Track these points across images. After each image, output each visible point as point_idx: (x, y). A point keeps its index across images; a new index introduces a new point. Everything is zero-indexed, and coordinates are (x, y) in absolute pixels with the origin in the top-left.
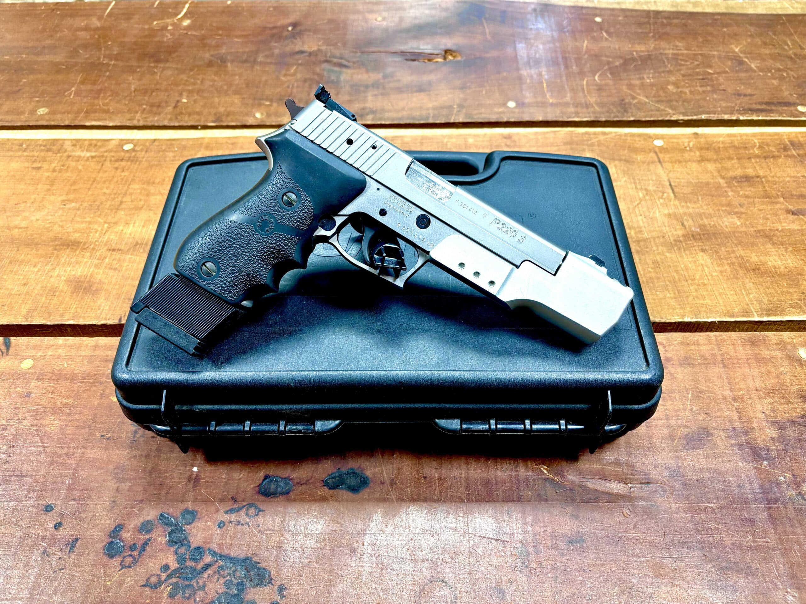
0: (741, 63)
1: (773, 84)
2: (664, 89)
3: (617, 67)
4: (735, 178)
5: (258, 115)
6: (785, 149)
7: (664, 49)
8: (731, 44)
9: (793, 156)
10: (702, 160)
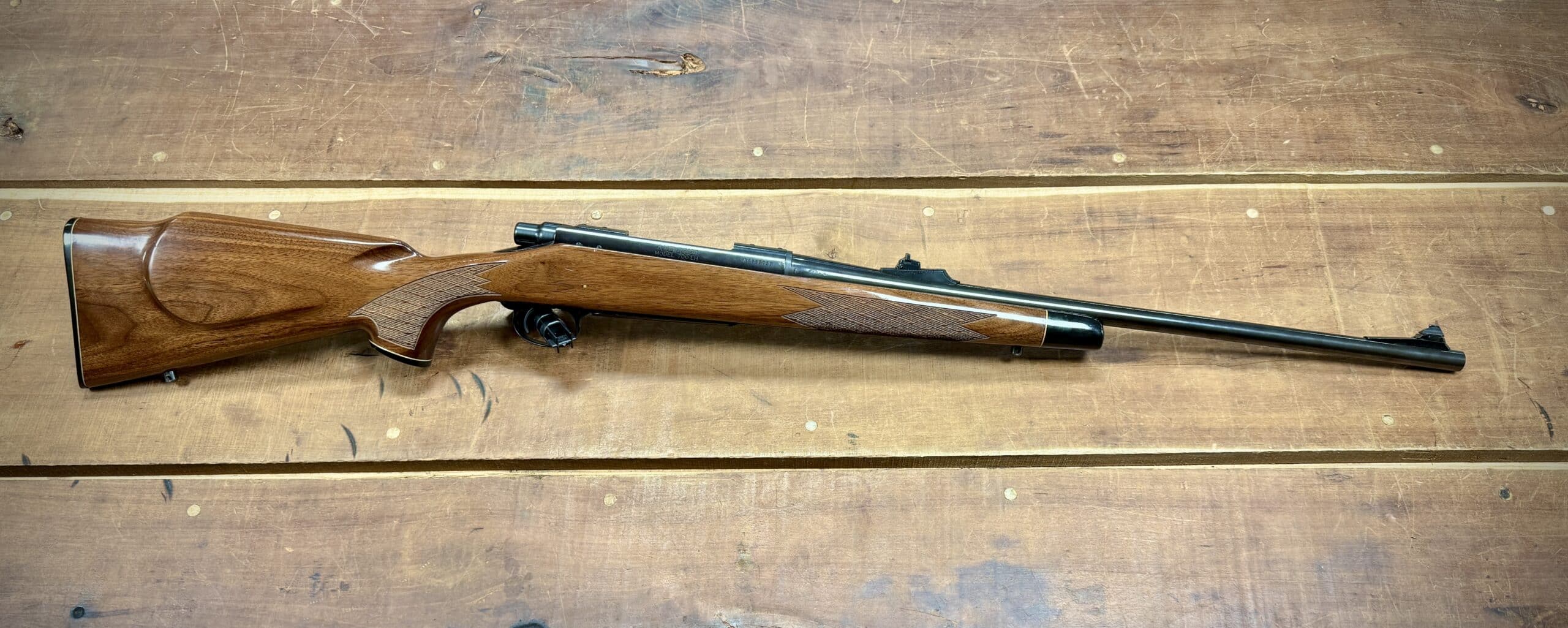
0: (1068, 77)
1: (1095, 115)
2: (955, 124)
3: (904, 85)
4: (1007, 265)
5: (436, 166)
6: (1078, 221)
7: (971, 54)
8: (1062, 44)
9: (1086, 231)
10: (976, 237)
